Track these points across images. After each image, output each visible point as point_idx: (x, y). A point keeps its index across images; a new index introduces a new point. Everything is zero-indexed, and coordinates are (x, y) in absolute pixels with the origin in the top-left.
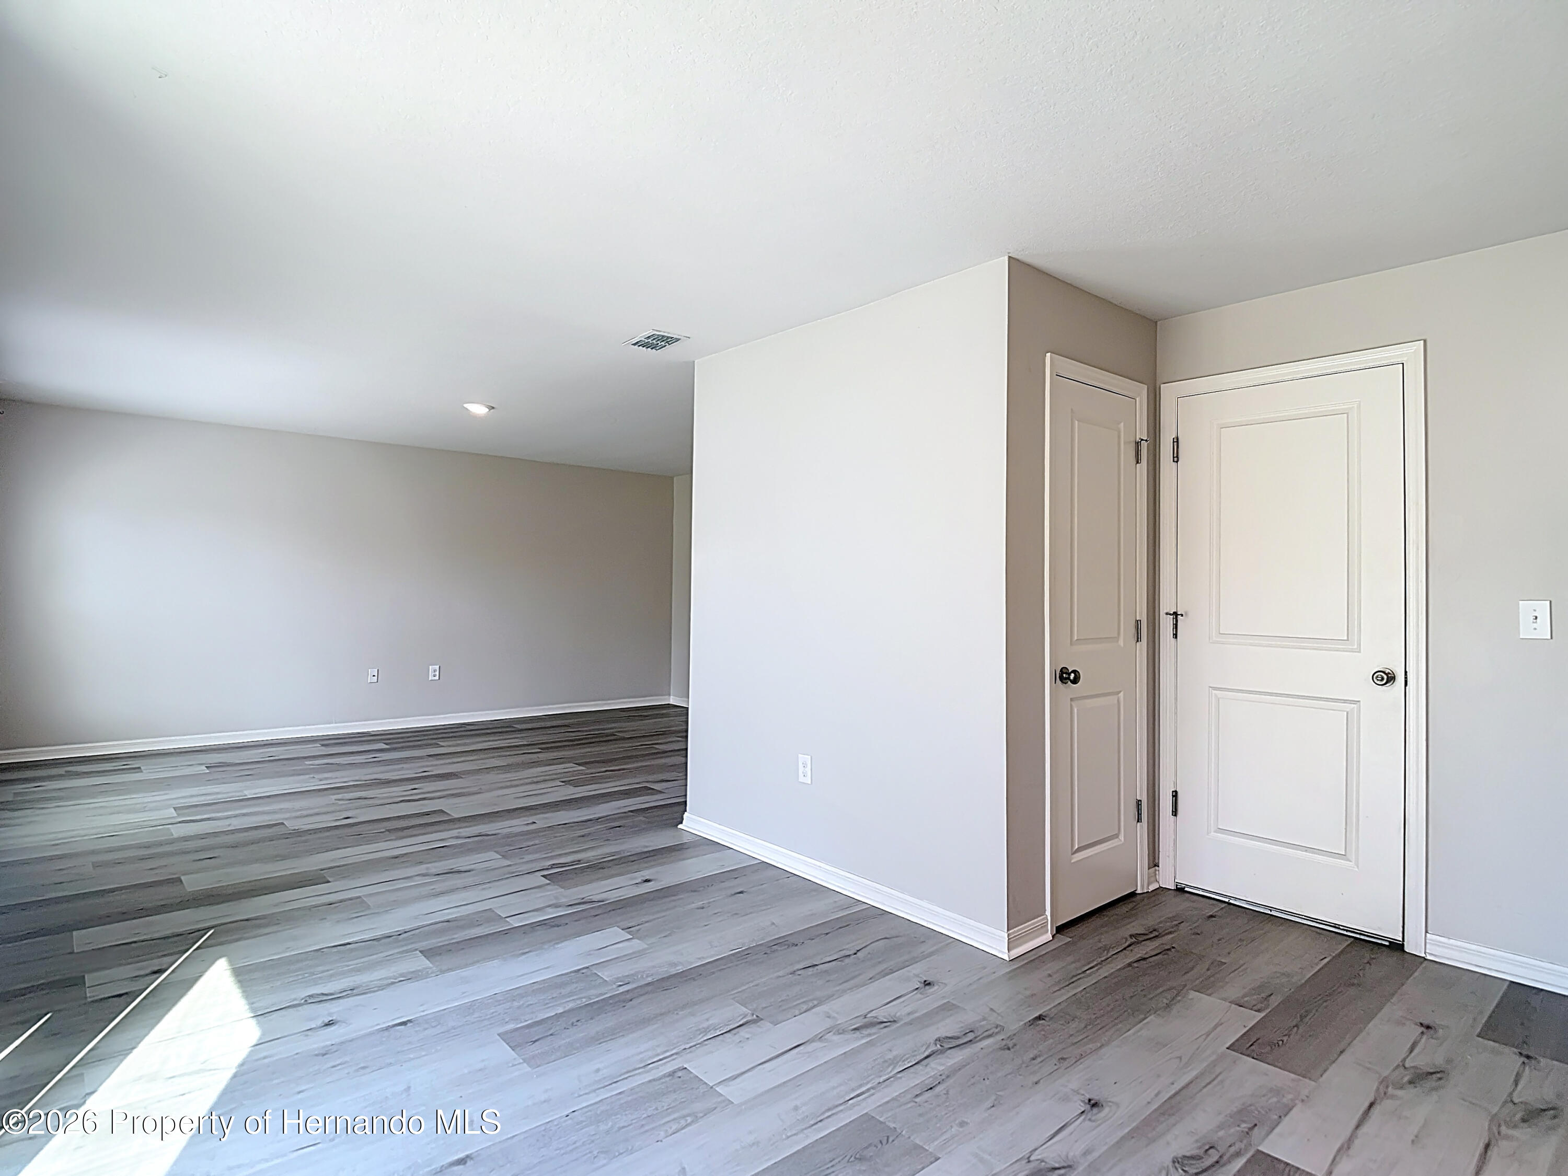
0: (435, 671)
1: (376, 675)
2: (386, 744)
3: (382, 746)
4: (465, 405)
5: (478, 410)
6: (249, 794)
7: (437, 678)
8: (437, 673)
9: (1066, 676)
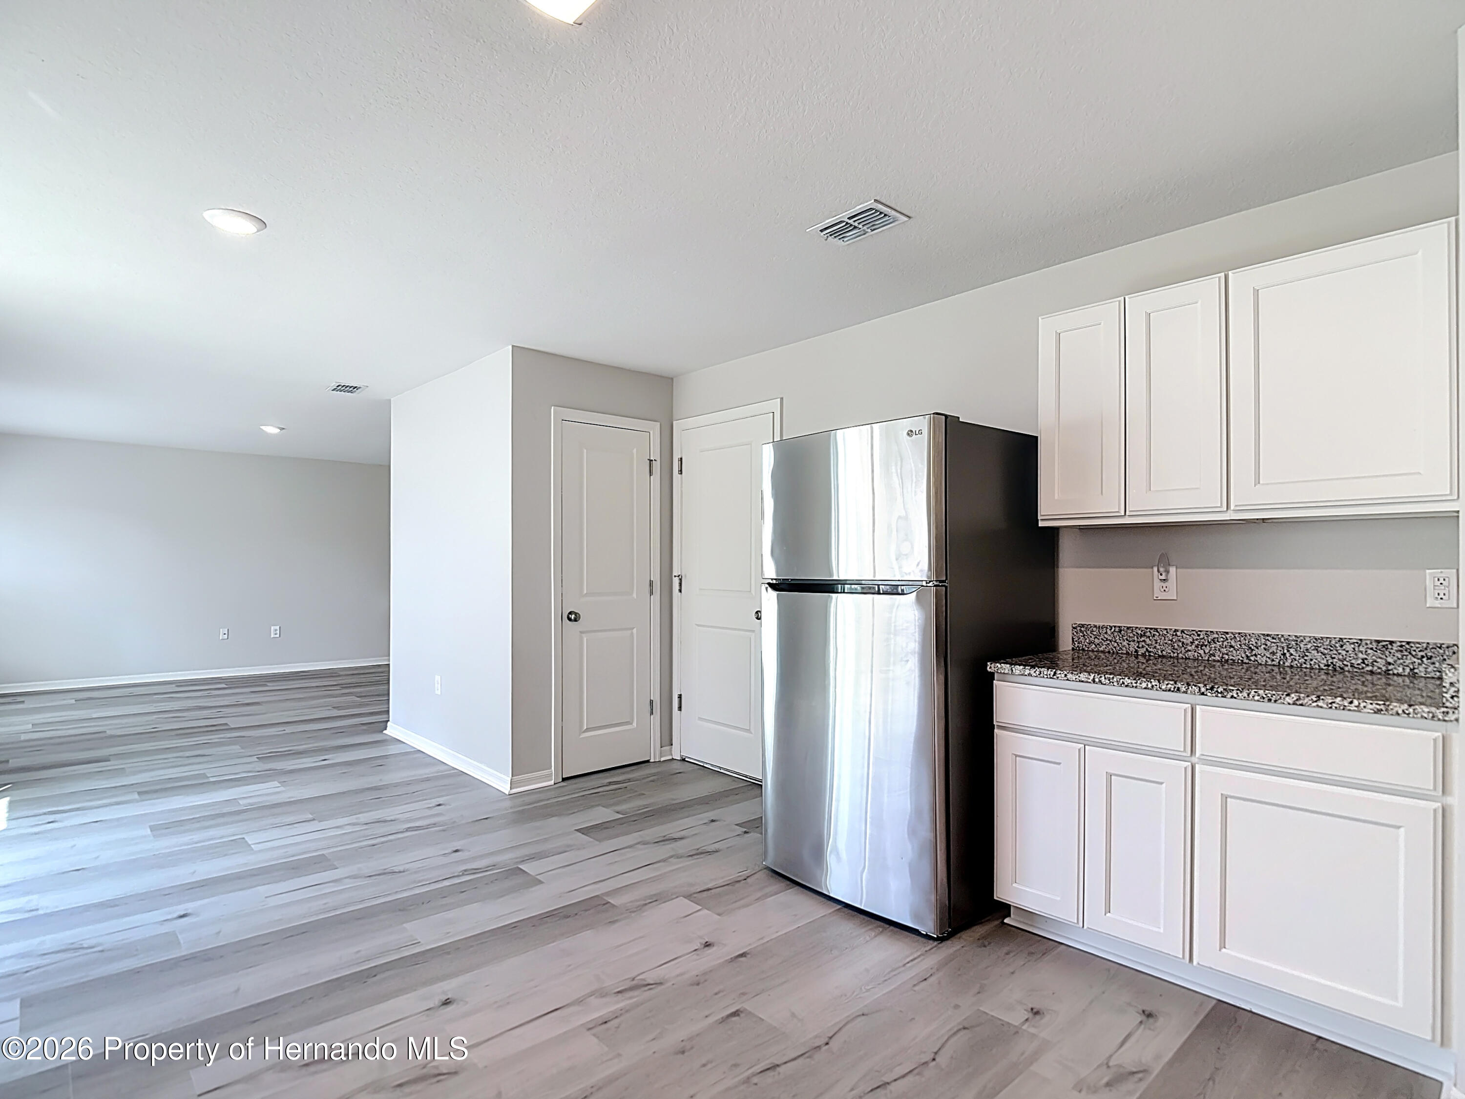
0: (276, 630)
1: (226, 633)
2: (226, 685)
3: (223, 686)
4: (262, 427)
5: (272, 430)
6: (94, 716)
7: (278, 636)
8: (278, 632)
9: (572, 617)
